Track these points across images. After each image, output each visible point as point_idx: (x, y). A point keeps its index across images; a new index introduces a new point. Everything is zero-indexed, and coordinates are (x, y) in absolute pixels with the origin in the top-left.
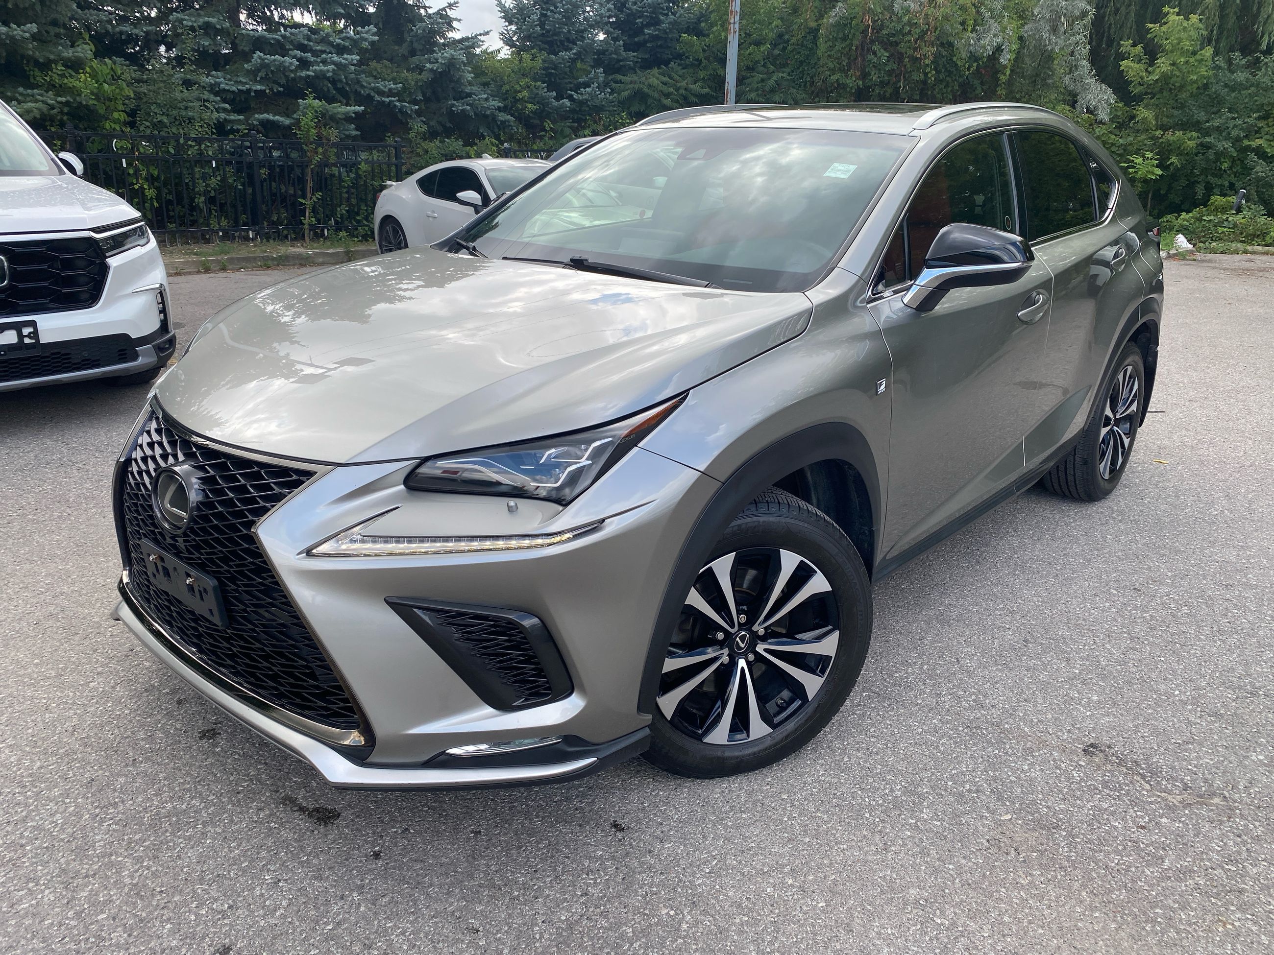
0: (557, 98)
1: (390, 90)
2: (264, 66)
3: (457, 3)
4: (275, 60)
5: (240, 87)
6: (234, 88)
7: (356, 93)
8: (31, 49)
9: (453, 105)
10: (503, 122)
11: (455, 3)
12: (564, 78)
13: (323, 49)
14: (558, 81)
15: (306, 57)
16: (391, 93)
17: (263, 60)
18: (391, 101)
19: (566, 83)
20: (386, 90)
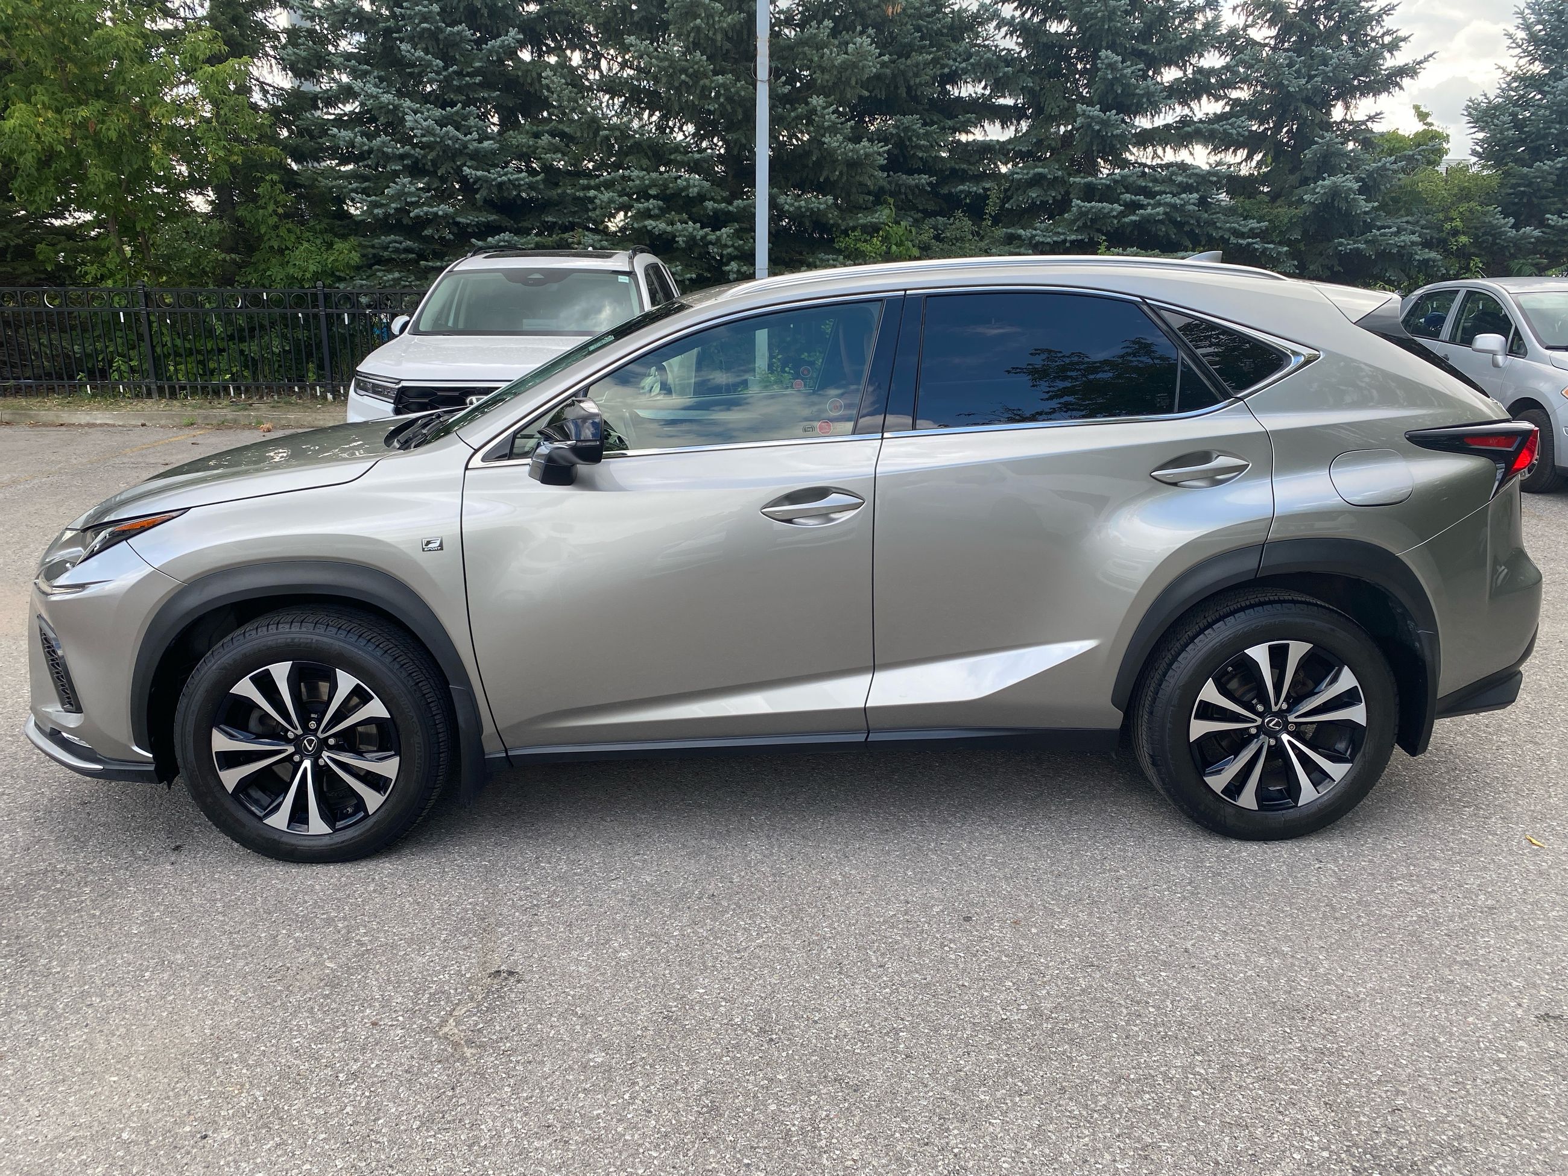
0: (1516, 226)
1: (1251, 229)
2: (1082, 214)
3: (1381, 113)
4: (1092, 207)
5: (1055, 239)
6: (1049, 240)
7: (1210, 237)
8: (833, 216)
9: (1341, 244)
10: (1425, 262)
11: (1377, 114)
12: (1546, 197)
13: (1163, 189)
14: (1535, 201)
15: (1139, 200)
16: (1252, 233)
17: (1080, 208)
18: (1249, 244)
19: (1550, 204)
20: (1245, 230)
